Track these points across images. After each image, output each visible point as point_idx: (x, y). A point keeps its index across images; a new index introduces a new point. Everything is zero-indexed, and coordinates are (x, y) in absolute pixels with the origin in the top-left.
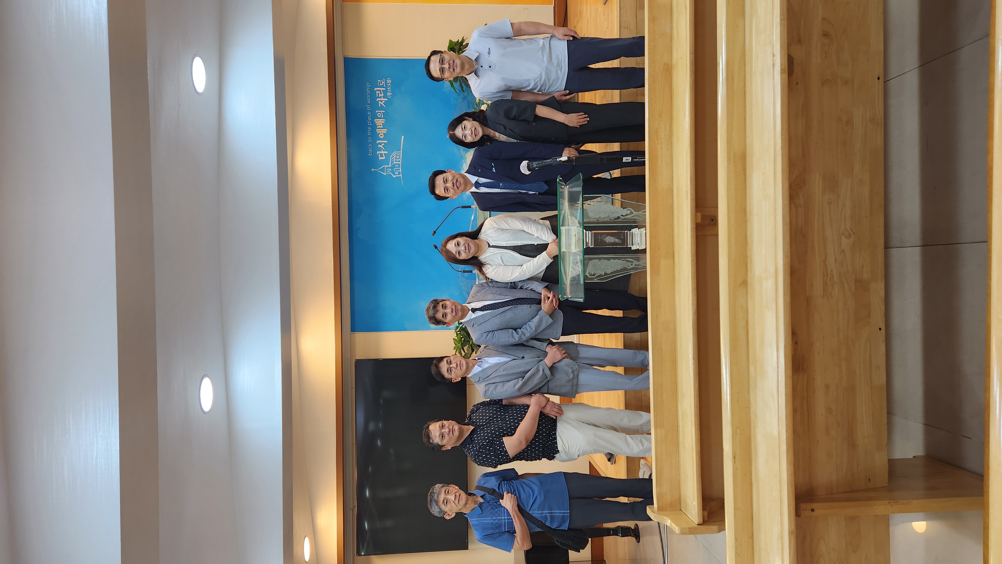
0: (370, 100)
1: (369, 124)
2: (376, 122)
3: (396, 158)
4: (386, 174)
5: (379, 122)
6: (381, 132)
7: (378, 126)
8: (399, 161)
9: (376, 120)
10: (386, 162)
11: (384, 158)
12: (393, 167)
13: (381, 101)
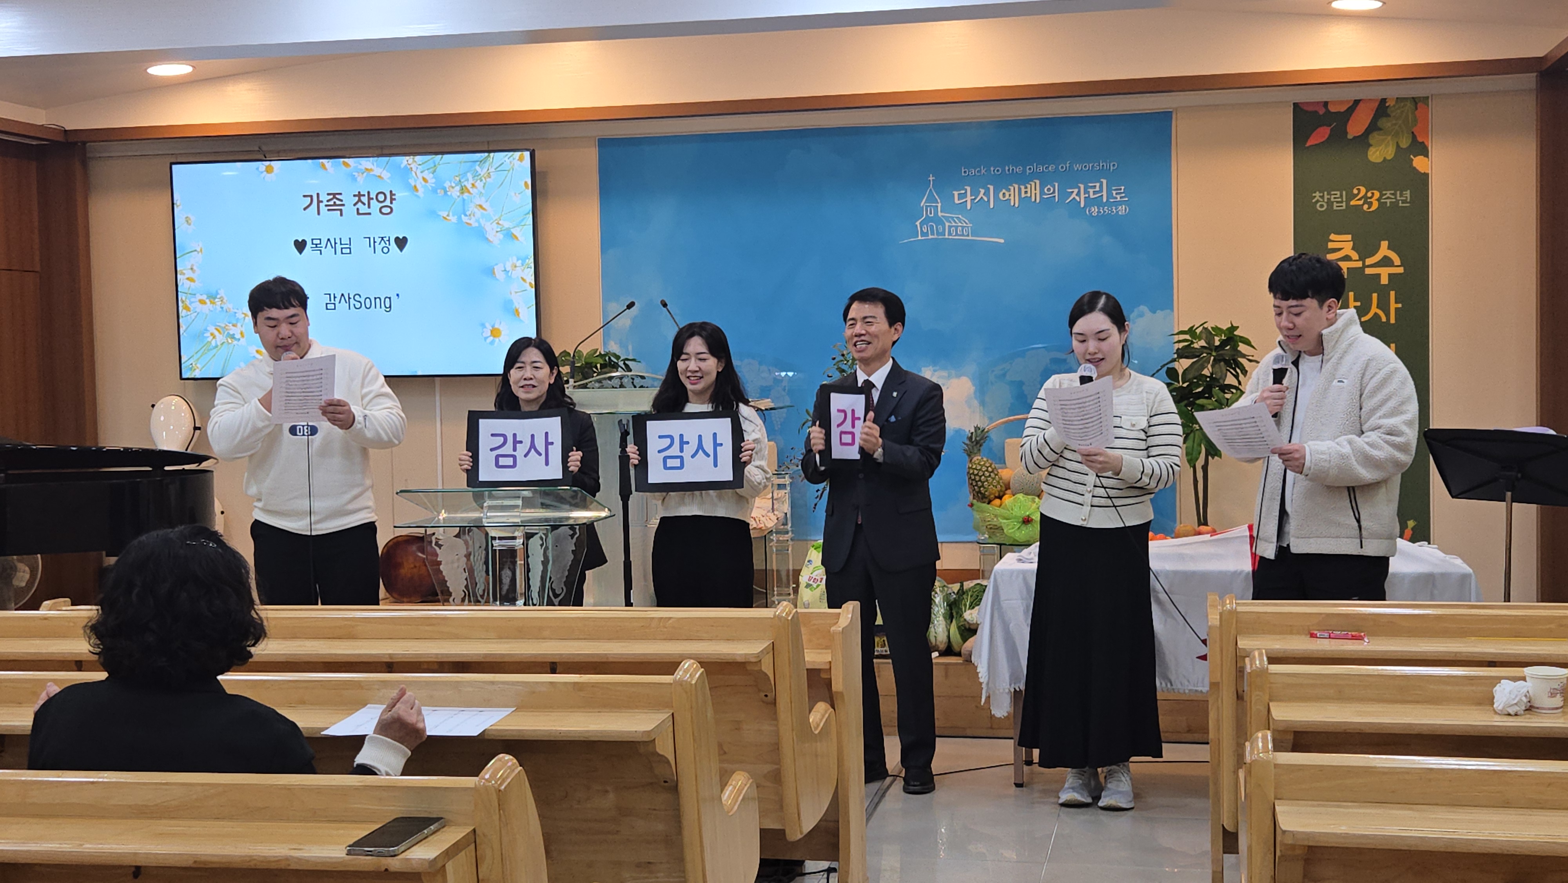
0: (1080, 169)
1: (1028, 167)
2: (1033, 184)
3: (957, 227)
4: (922, 205)
5: (1033, 190)
6: (1013, 195)
7: (1026, 188)
8: (950, 234)
9: (1038, 182)
10: (949, 206)
11: (957, 201)
12: (939, 221)
13: (1078, 195)
